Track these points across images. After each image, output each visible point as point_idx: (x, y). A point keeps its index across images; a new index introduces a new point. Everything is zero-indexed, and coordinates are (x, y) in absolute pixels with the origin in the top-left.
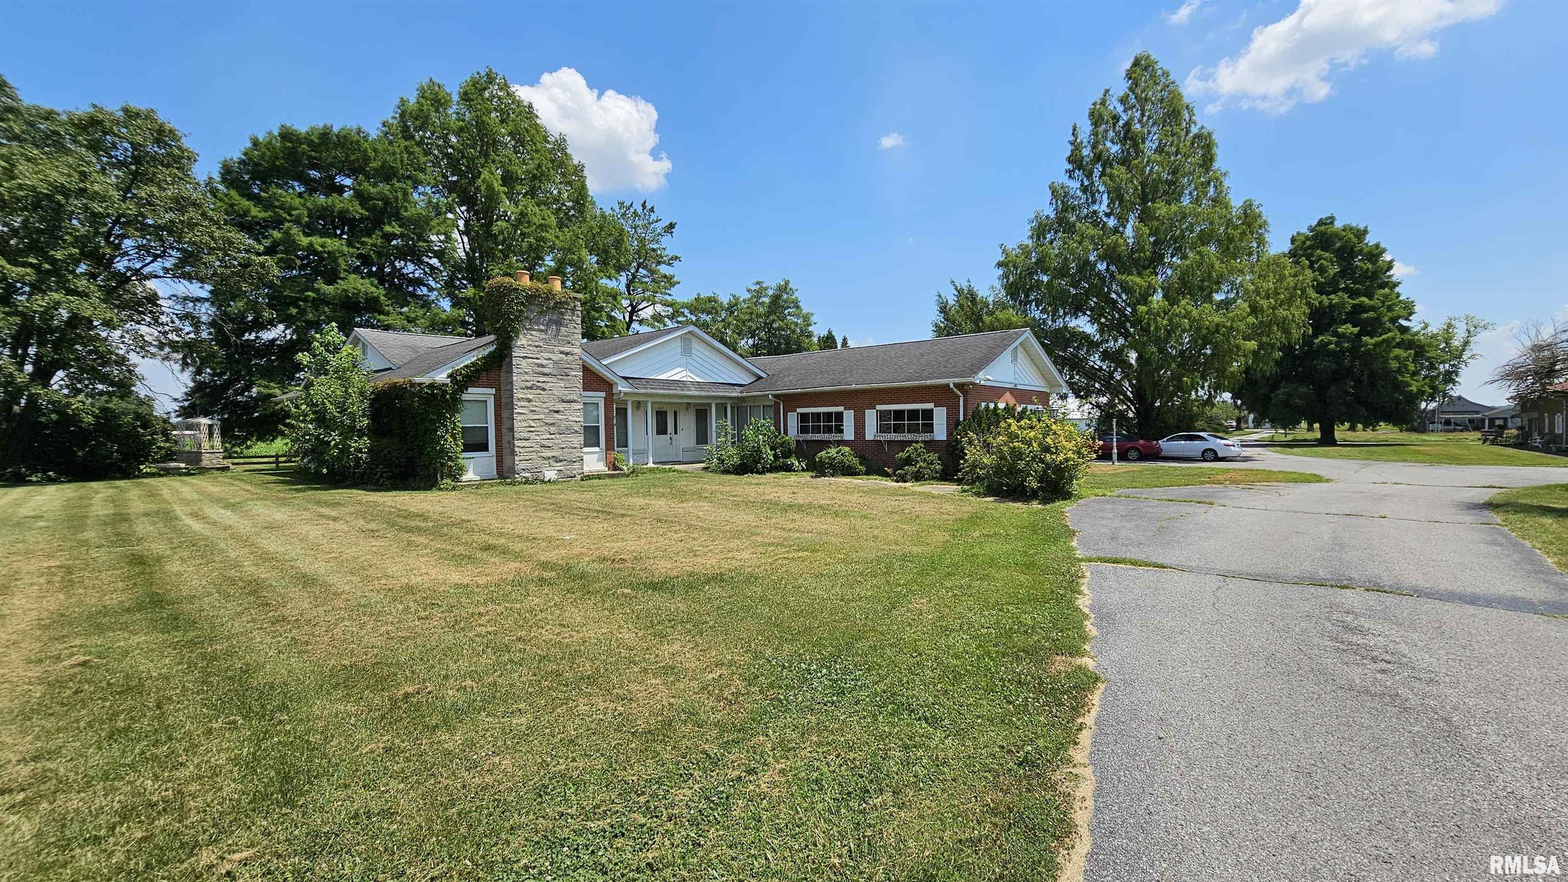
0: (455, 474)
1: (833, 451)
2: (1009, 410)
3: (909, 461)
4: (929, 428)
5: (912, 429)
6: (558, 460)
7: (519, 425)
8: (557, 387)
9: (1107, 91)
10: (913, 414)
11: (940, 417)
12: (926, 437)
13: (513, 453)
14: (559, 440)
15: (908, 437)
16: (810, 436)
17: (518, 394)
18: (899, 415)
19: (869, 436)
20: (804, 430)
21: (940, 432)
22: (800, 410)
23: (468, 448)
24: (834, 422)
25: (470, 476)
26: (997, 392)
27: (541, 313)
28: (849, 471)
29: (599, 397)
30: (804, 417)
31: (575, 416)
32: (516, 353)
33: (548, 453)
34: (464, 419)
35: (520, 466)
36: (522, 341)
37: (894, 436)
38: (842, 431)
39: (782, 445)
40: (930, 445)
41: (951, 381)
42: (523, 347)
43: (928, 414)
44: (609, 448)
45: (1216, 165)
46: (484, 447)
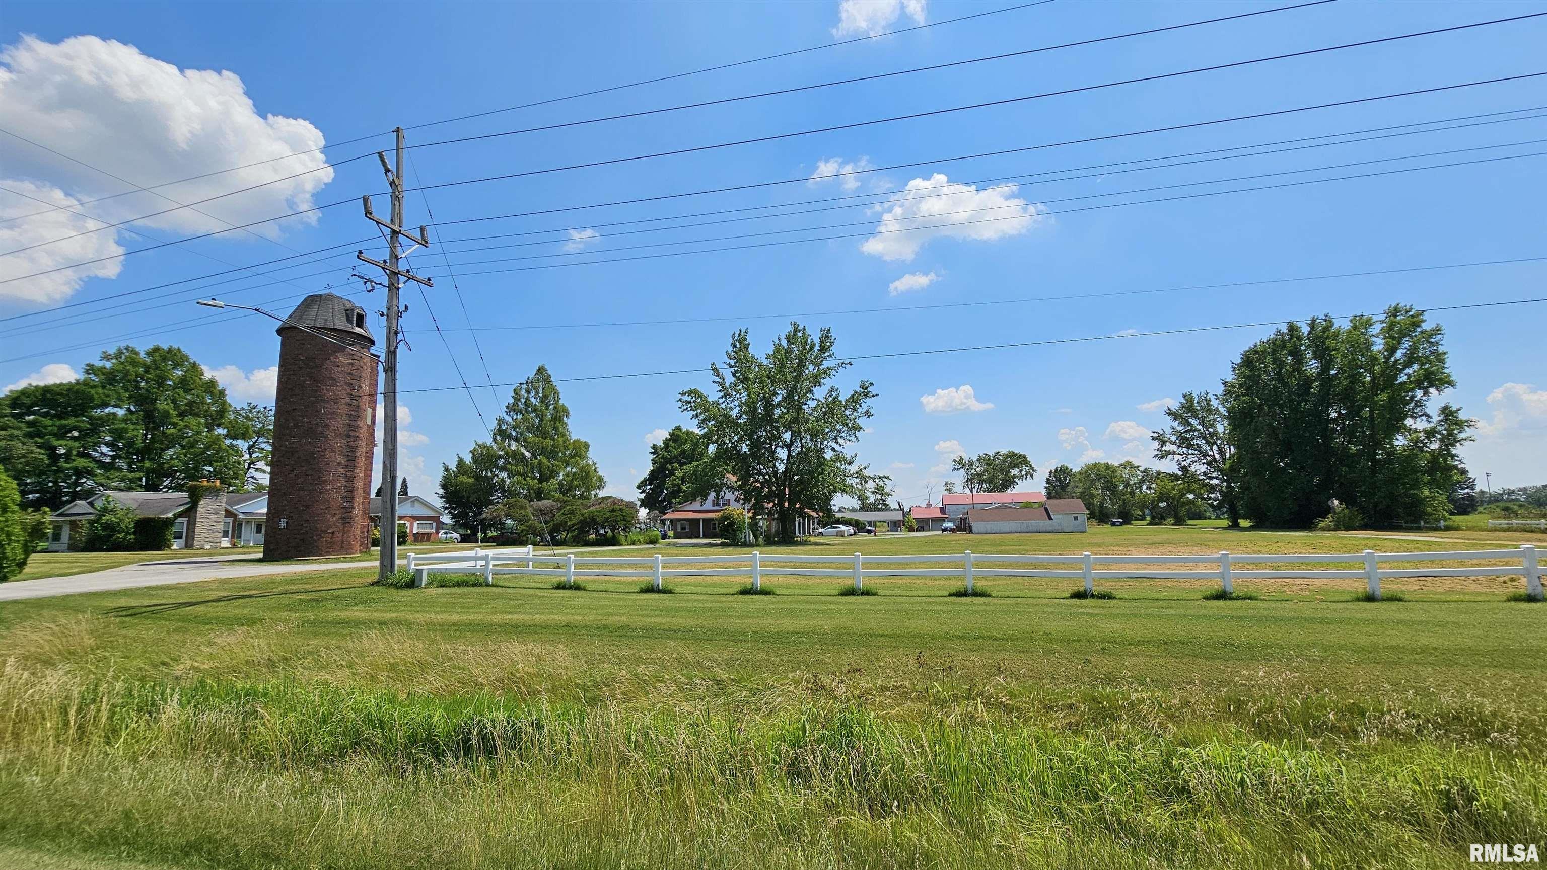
0: (169, 547)
6: (211, 542)
7: (197, 531)
8: (214, 517)
13: (193, 540)
14: (212, 535)
17: (198, 520)
23: (175, 538)
25: (174, 547)
27: (211, 493)
29: (231, 520)
31: (221, 527)
32: (199, 506)
33: (207, 540)
34: (174, 529)
35: (195, 544)
36: (202, 502)
42: (203, 504)
44: (233, 537)
46: (181, 538)
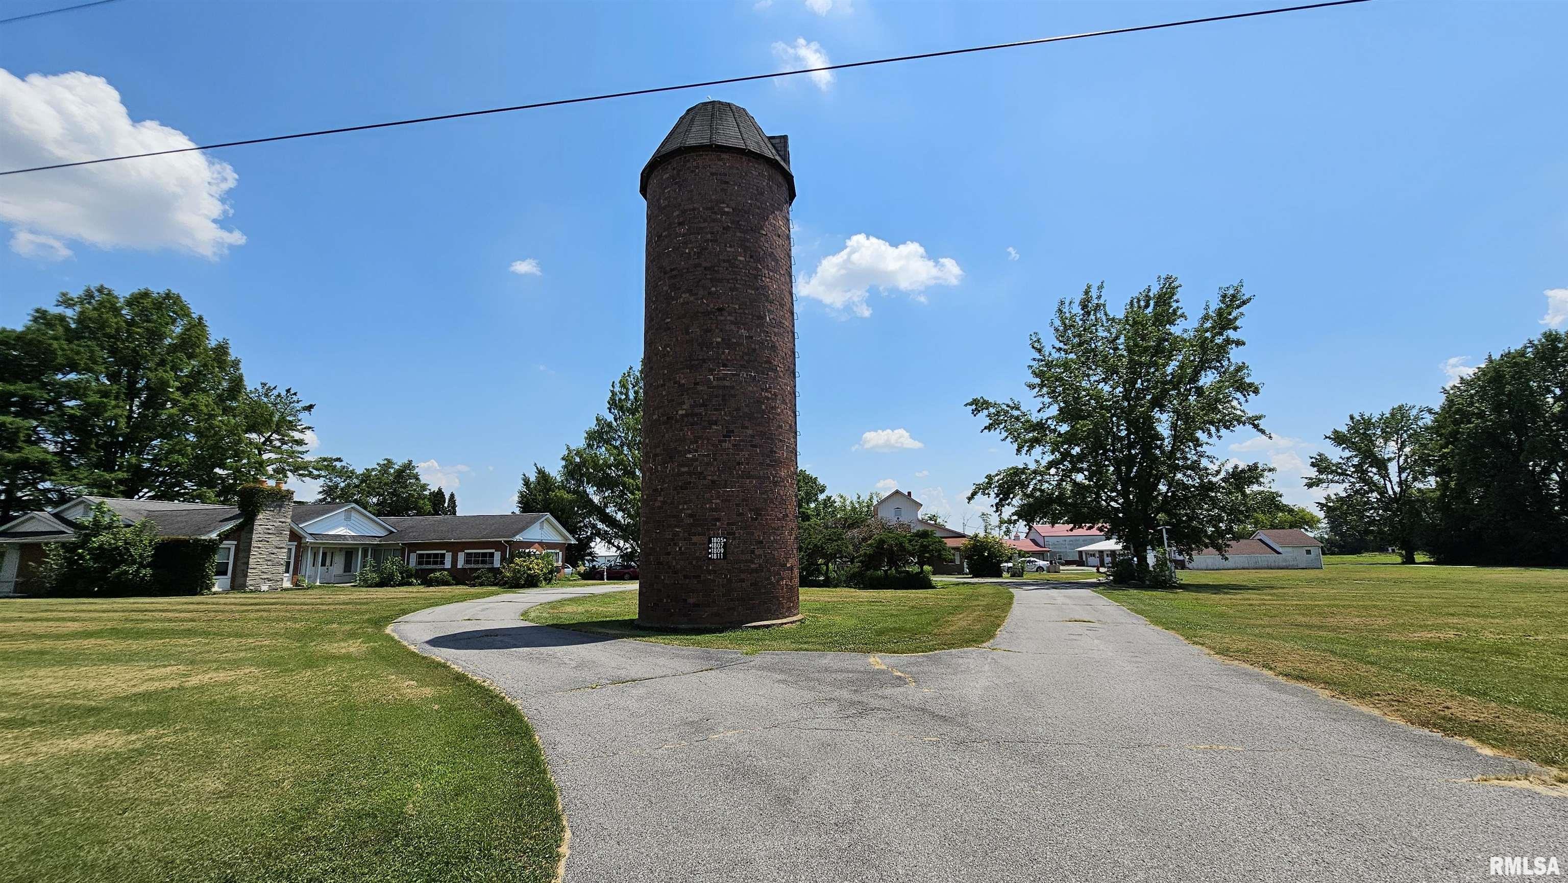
0: (209, 587)
1: (438, 574)
3: (478, 577)
5: (482, 562)
6: (269, 580)
7: (251, 561)
8: (274, 540)
10: (484, 555)
11: (497, 556)
12: (490, 566)
13: (246, 576)
14: (272, 569)
15: (479, 566)
16: (424, 567)
17: (254, 544)
18: (476, 554)
19: (459, 566)
20: (420, 563)
21: (495, 563)
22: (418, 552)
23: (218, 574)
24: (439, 560)
25: (215, 589)
26: (530, 544)
27: (273, 502)
28: (445, 584)
29: (294, 545)
30: (421, 556)
31: (283, 555)
32: (257, 523)
33: (265, 576)
34: (218, 559)
35: (249, 582)
36: (260, 516)
37: (472, 565)
38: (444, 564)
39: (407, 571)
41: (502, 540)
42: (260, 519)
43: (491, 555)
44: (295, 573)
46: (225, 573)
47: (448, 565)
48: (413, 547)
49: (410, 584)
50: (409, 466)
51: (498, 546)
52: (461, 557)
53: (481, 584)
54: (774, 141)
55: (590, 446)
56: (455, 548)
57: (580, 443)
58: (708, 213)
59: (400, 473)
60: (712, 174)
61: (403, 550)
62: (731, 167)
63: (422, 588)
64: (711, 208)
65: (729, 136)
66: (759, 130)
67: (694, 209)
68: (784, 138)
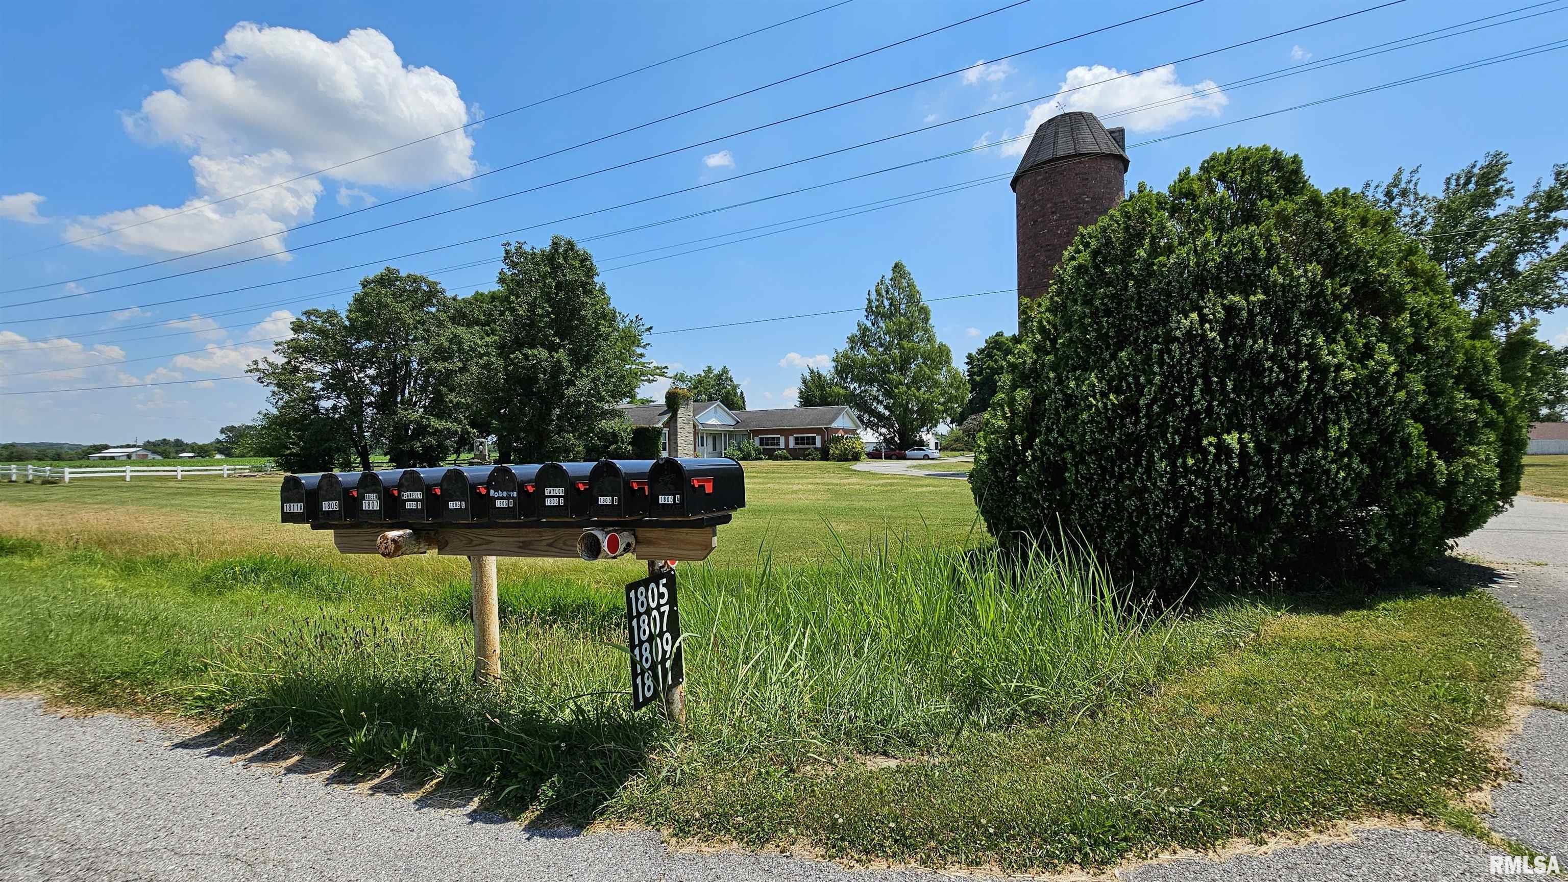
1: (778, 452)
2: (843, 437)
3: (810, 454)
4: (814, 443)
5: (808, 444)
6: (687, 454)
7: (679, 441)
8: (687, 427)
9: (883, 277)
10: (808, 438)
11: (818, 440)
12: (815, 446)
13: (676, 451)
14: (688, 447)
15: (807, 446)
16: (767, 447)
17: (679, 430)
18: (803, 438)
19: (793, 446)
20: (763, 444)
21: (818, 444)
22: (759, 436)
24: (776, 442)
26: (837, 430)
27: (684, 401)
28: (787, 459)
30: (762, 439)
32: (678, 416)
33: (685, 452)
34: (662, 440)
35: (678, 455)
36: (679, 411)
37: (801, 446)
38: (779, 444)
39: (758, 450)
40: (816, 449)
41: (823, 427)
42: (680, 413)
43: (814, 438)
45: (930, 321)
46: (665, 449)
47: (782, 445)
48: (756, 433)
49: (761, 459)
50: (725, 371)
51: (819, 431)
52: (791, 440)
53: (813, 459)
54: (1114, 135)
55: (852, 348)
56: (786, 433)
57: (844, 346)
58: (1073, 204)
59: (719, 377)
60: (1076, 174)
61: (749, 434)
62: (1089, 167)
63: (770, 462)
64: (1076, 200)
65: (1088, 144)
66: (1102, 127)
67: (1064, 202)
68: (1121, 131)
